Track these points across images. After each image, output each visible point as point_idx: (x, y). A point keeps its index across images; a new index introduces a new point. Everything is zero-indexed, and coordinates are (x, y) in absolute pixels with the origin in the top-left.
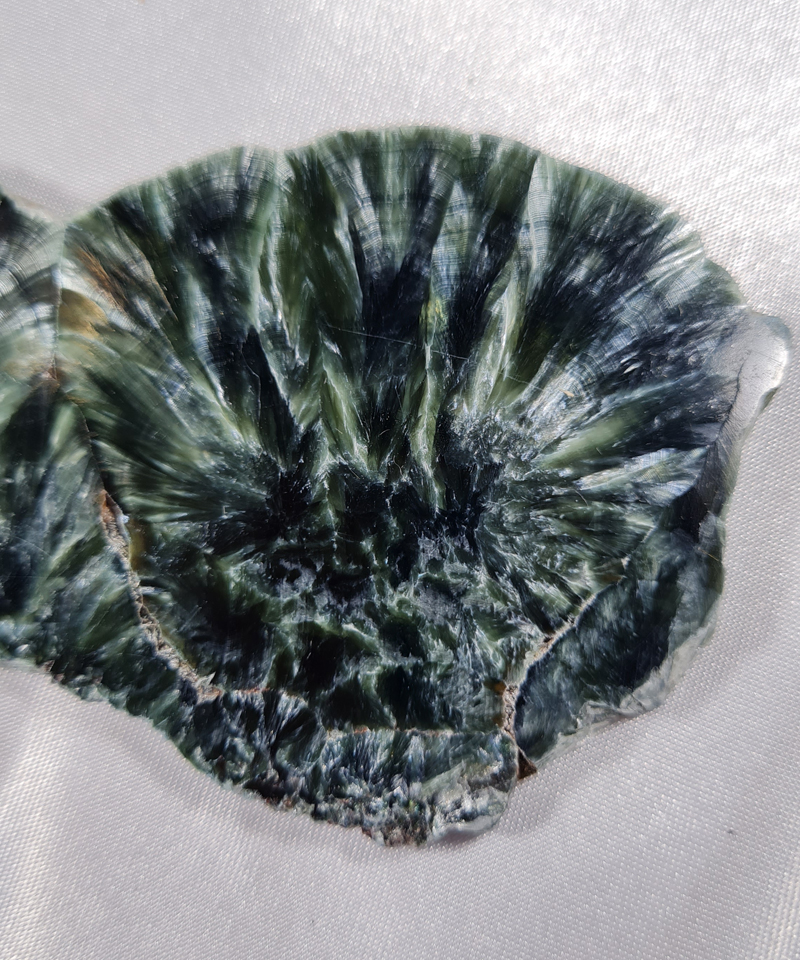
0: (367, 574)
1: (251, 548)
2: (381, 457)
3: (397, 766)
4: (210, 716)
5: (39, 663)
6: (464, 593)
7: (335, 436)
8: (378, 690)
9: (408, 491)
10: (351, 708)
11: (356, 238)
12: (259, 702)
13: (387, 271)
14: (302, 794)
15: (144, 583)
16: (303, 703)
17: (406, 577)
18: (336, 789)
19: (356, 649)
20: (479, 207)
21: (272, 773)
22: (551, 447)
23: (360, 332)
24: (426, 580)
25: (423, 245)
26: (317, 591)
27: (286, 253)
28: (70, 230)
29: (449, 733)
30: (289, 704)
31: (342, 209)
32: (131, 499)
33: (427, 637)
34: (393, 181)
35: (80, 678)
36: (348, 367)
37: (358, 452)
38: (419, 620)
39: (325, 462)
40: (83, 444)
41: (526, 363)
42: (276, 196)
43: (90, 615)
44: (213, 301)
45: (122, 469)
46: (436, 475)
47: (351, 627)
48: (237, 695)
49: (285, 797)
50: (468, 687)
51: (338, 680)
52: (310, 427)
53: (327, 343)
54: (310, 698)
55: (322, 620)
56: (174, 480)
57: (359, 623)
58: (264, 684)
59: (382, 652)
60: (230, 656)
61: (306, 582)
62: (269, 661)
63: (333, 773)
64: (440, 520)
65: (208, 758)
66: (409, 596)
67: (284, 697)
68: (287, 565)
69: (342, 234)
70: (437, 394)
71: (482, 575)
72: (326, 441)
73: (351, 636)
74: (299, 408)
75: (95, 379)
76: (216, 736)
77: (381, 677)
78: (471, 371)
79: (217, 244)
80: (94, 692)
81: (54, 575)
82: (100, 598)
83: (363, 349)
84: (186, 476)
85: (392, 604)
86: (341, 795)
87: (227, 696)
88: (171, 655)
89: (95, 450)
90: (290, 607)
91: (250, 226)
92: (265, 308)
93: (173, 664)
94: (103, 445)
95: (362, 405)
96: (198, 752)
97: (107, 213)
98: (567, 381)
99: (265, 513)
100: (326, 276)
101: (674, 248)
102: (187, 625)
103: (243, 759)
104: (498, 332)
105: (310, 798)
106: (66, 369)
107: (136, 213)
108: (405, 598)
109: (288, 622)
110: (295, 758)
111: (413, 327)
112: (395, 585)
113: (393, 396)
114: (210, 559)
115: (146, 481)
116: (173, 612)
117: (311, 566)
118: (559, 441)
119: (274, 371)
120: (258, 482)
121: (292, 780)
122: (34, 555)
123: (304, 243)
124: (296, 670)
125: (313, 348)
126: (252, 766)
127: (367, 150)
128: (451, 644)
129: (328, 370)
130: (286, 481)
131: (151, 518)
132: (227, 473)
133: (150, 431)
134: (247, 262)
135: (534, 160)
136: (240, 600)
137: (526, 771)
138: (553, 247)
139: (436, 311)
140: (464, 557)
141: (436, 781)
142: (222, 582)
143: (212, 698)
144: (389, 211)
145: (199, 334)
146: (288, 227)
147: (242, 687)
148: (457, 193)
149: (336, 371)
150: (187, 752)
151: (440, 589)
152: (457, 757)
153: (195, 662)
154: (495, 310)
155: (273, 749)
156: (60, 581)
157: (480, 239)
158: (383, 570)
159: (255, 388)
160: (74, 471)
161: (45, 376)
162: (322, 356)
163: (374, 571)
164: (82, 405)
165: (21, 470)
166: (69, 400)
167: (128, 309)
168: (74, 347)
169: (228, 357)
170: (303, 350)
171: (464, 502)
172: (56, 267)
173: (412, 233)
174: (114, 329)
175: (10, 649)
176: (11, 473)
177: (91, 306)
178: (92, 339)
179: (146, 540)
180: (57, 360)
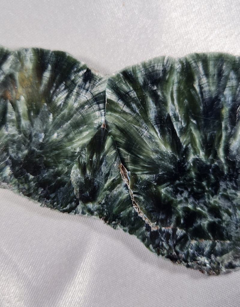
0: (204, 192)
1: (168, 183)
2: (209, 156)
3: (213, 251)
4: (155, 235)
5: (100, 218)
6: (233, 199)
7: (194, 149)
8: (207, 228)
9: (217, 167)
10: (199, 233)
11: (201, 88)
12: (171, 231)
13: (211, 98)
14: (183, 260)
15: (134, 193)
16: (184, 232)
17: (216, 194)
19: (201, 216)
20: (238, 79)
21: (174, 253)
23: (202, 117)
24: (222, 195)
25: (221, 90)
26: (189, 197)
27: (179, 91)
28: (109, 80)
29: (228, 242)
30: (180, 232)
31: (196, 77)
32: (130, 167)
33: (222, 212)
34: (212, 70)
35: (114, 222)
36: (198, 127)
37: (202, 154)
38: (220, 207)
39: (192, 158)
40: (115, 148)
42: (175, 73)
43: (118, 202)
44: (156, 105)
45: (128, 157)
46: (225, 163)
47: (199, 209)
48: (163, 228)
49: (178, 260)
50: (234, 228)
51: (195, 225)
52: (187, 146)
53: (192, 120)
54: (186, 230)
55: (190, 206)
56: (144, 161)
57: (202, 208)
58: (172, 225)
59: (208, 217)
60: (161, 217)
61: (185, 194)
62: (174, 218)
63: (193, 254)
64: (226, 176)
65: (154, 248)
67: (178, 229)
68: (179, 189)
69: (196, 86)
70: (226, 137)
72: (192, 151)
73: (199, 212)
74: (183, 140)
75: (118, 127)
76: (157, 241)
77: (208, 224)
78: (236, 131)
79: (157, 87)
80: (118, 227)
81: (105, 190)
82: (120, 198)
83: (203, 122)
84: (148, 160)
85: (212, 202)
86: (195, 260)
87: (161, 230)
88: (142, 215)
89: (119, 151)
90: (181, 202)
91: (167, 81)
92: (172, 108)
93: (144, 219)
94: (121, 149)
95: (203, 140)
96: (151, 246)
97: (121, 75)
99: (173, 173)
100: (191, 98)
102: (148, 207)
103: (165, 249)
105: (186, 261)
106: (109, 125)
107: (131, 75)
108: (216, 200)
109: (180, 207)
110: (181, 249)
111: (219, 116)
112: (213, 196)
113: (212, 138)
114: (155, 186)
115: (135, 161)
116: (144, 203)
117: (187, 189)
119: (176, 128)
120: (171, 163)
121: (180, 255)
122: (99, 183)
123: (185, 88)
124: (182, 221)
125: (188, 121)
126: (168, 251)
127: (203, 59)
128: (230, 214)
129: (192, 128)
130: (179, 163)
131: (136, 173)
132: (161, 160)
133: (136, 145)
134: (167, 93)
136: (165, 199)
139: (225, 112)
140: (234, 188)
141: (225, 256)
142: (159, 193)
143: (156, 229)
144: (211, 79)
145: (152, 114)
146: (179, 82)
147: (165, 226)
148: (232, 75)
149: (195, 129)
150: (148, 246)
151: (227, 198)
152: (231, 249)
153: (151, 218)
155: (175, 246)
156: (108, 192)
157: (239, 89)
158: (209, 191)
159: (170, 133)
160: (112, 157)
161: (102, 126)
162: (191, 124)
163: (206, 191)
164: (114, 136)
165: (95, 156)
166: (110, 134)
167: (129, 106)
168: (111, 118)
169: (161, 123)
170: (185, 122)
171: (234, 171)
172: (104, 92)
173: (218, 86)
174: (124, 112)
175: (91, 213)
176: (91, 157)
177: (117, 105)
178: (117, 115)
179: (135, 180)
180: (106, 121)
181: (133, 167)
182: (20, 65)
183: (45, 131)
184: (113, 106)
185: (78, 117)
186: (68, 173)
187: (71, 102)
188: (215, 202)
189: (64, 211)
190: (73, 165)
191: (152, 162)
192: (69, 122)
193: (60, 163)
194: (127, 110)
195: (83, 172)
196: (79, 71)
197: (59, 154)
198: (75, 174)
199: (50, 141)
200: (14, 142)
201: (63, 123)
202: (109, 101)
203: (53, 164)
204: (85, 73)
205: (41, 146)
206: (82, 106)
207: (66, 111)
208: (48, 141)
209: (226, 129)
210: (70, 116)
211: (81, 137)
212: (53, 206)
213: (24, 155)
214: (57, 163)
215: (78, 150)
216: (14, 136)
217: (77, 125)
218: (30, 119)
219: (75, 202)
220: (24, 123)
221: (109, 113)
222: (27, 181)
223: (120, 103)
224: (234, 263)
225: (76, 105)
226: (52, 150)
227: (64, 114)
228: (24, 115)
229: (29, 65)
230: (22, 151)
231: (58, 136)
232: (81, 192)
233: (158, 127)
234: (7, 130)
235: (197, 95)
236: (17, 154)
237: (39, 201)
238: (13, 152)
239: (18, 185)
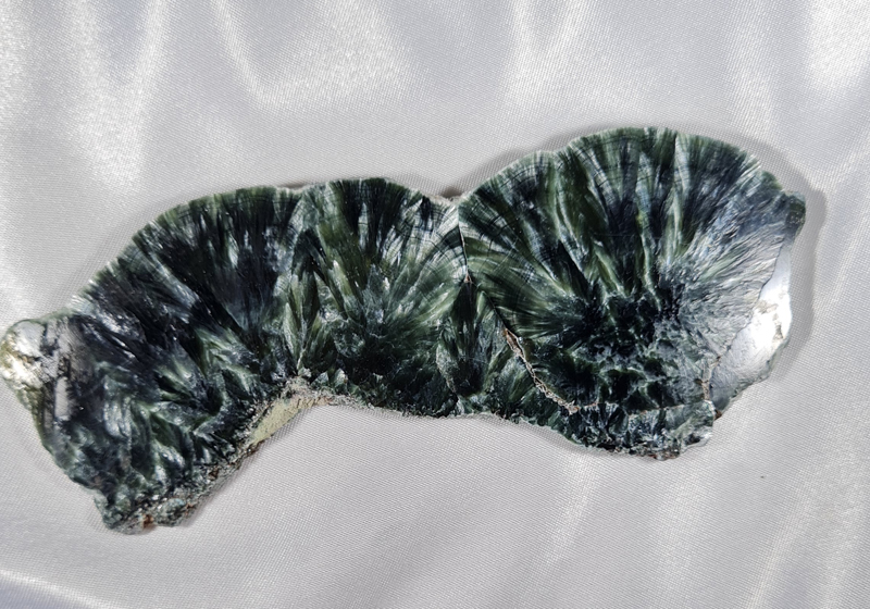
0: (633, 343)
1: (580, 342)
2: (631, 290)
3: (662, 424)
4: (576, 419)
5: (493, 412)
6: (678, 344)
7: (607, 284)
8: (649, 393)
9: (645, 303)
10: (638, 404)
11: (599, 189)
12: (597, 409)
13: (617, 202)
14: (624, 445)
15: (534, 367)
16: (617, 406)
17: (651, 341)
18: (638, 440)
19: (636, 378)
20: (654, 164)
21: (609, 438)
22: (704, 272)
23: (610, 234)
24: (661, 341)
25: (631, 188)
26: (613, 356)
27: (568, 202)
28: (460, 208)
29: (682, 406)
30: (611, 407)
31: (589, 175)
32: (519, 330)
33: (665, 367)
34: (613, 158)
35: (513, 415)
36: (607, 251)
37: (620, 290)
38: (661, 360)
39: (606, 297)
40: (492, 309)
41: (688, 235)
42: (557, 175)
43: (513, 385)
44: (538, 231)
45: (513, 318)
46: (657, 294)
47: (631, 368)
48: (586, 407)
49: (617, 448)
50: (687, 385)
51: (630, 393)
52: (595, 282)
53: (596, 242)
54: (619, 403)
55: (618, 368)
56: (539, 318)
57: (635, 366)
58: (598, 400)
59: (647, 377)
60: (580, 392)
61: (608, 352)
62: (598, 390)
63: (635, 433)
64: (662, 313)
65: (579, 438)
66: (654, 350)
67: (608, 404)
68: (597, 346)
69: (592, 189)
70: (650, 256)
71: (684, 334)
72: (604, 287)
73: (632, 372)
74: (589, 274)
75: (489, 277)
76: (580, 428)
77: (649, 387)
78: (664, 244)
79: (534, 203)
80: (522, 420)
81: (491, 371)
82: (515, 378)
83: (612, 242)
84: (544, 315)
85: (647, 355)
86: (640, 442)
87: (582, 409)
88: (551, 395)
89: (498, 311)
90: (603, 364)
91: (547, 191)
92: (564, 231)
93: (555, 400)
94: (501, 308)
95: (617, 268)
96: (574, 436)
97: (477, 197)
98: (707, 241)
99: (583, 326)
100: (588, 209)
101: (747, 168)
102: (558, 382)
103: (595, 435)
104: (673, 222)
105: (628, 446)
106: (475, 275)
107: (491, 194)
109: (603, 371)
110: (616, 430)
111: (635, 228)
112: (647, 346)
113: (630, 262)
114: (562, 351)
115: (525, 320)
116: (550, 377)
117: (608, 345)
118: (708, 269)
119: (574, 259)
120: (577, 312)
121: (618, 439)
122: (479, 363)
123: (575, 195)
124: (611, 392)
125: (590, 245)
126: (599, 437)
127: (595, 145)
128: (676, 367)
129: (598, 254)
130: (589, 309)
131: (531, 337)
132: (562, 310)
133: (522, 297)
134: (551, 209)
135: (675, 136)
136: (580, 366)
137: (718, 416)
138: (692, 178)
139: (643, 217)
140: (675, 328)
141: (680, 427)
142: (570, 359)
143: (575, 411)
144: (612, 173)
145: (536, 247)
146: (566, 189)
147: (588, 404)
148: (643, 159)
149: (602, 254)
150: (569, 437)
151: (667, 344)
152: (688, 415)
153: (565, 397)
154: (669, 212)
155: (607, 428)
156: (496, 374)
157: (657, 180)
158: (640, 341)
159: (567, 269)
160: (491, 322)
161: (466, 280)
162: (595, 248)
163: (637, 342)
164: (487, 291)
165: (465, 326)
166: (480, 289)
167: (498, 241)
168: (477, 265)
169: (551, 257)
170: (585, 248)
171: (671, 304)
172: (457, 227)
173: (625, 182)
174: (494, 252)
175: (477, 408)
176: (461, 329)
177: (480, 243)
178: (484, 259)
179: (531, 348)
180: (470, 272)
181: (524, 330)
182: (318, 214)
183: (384, 306)
184: (475, 247)
185: (426, 273)
186: (433, 358)
187: (410, 254)
188: (652, 353)
189: (439, 416)
190: (437, 346)
191: (550, 316)
192: (416, 284)
193: (417, 347)
194: (498, 248)
195: (454, 352)
196: (412, 203)
197: (412, 334)
198: (443, 359)
199: (394, 318)
200: (340, 332)
201: (408, 289)
202: (467, 239)
203: (406, 352)
204: (422, 204)
205: (382, 329)
206: (429, 257)
207: (406, 269)
208: (391, 319)
209: (648, 244)
210: (415, 276)
211: (439, 303)
212: (420, 412)
213: (360, 348)
214: (412, 349)
215: (438, 323)
216: (337, 323)
217: (428, 288)
218: (356, 293)
219: (452, 398)
220: (348, 300)
221: (472, 258)
222: (374, 384)
223: (485, 239)
224: (697, 434)
225: (420, 257)
226: (400, 331)
227: (406, 273)
228: (344, 288)
229: (332, 209)
230: (356, 343)
231: (404, 310)
232: (457, 382)
233: (548, 263)
234: (324, 316)
235: (596, 202)
236: (350, 349)
237: (399, 410)
238: (342, 348)
239: (363, 395)
